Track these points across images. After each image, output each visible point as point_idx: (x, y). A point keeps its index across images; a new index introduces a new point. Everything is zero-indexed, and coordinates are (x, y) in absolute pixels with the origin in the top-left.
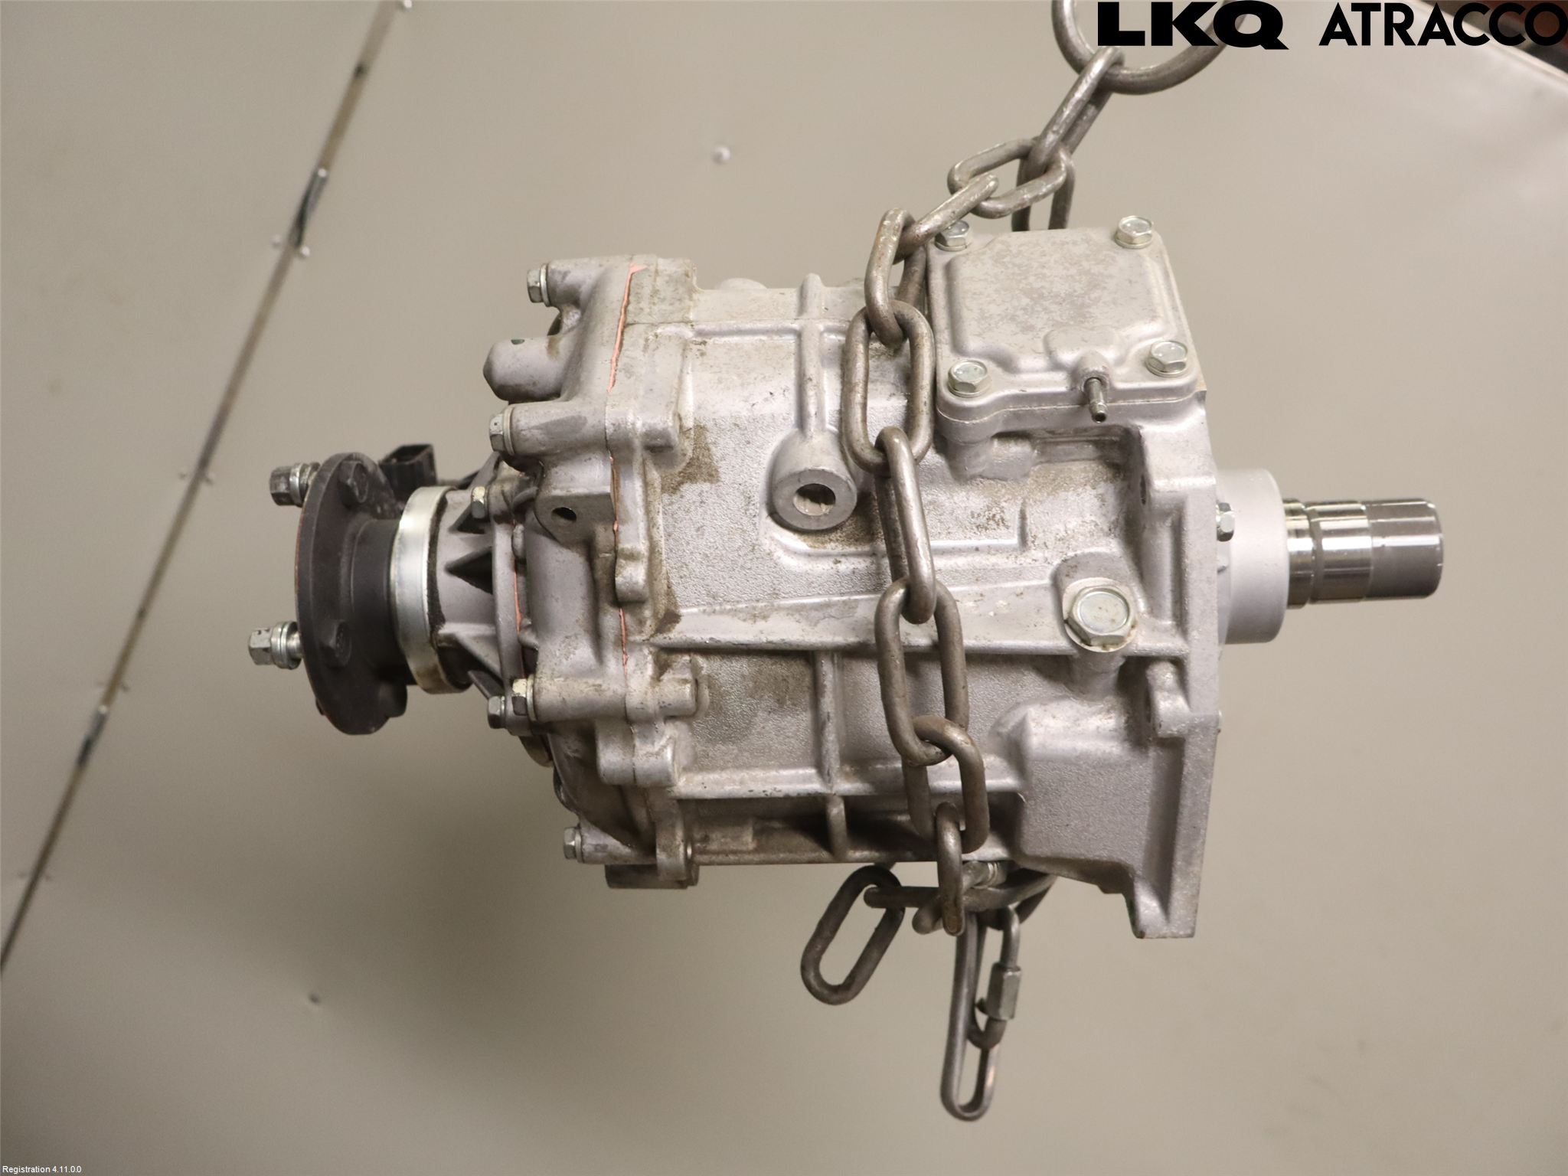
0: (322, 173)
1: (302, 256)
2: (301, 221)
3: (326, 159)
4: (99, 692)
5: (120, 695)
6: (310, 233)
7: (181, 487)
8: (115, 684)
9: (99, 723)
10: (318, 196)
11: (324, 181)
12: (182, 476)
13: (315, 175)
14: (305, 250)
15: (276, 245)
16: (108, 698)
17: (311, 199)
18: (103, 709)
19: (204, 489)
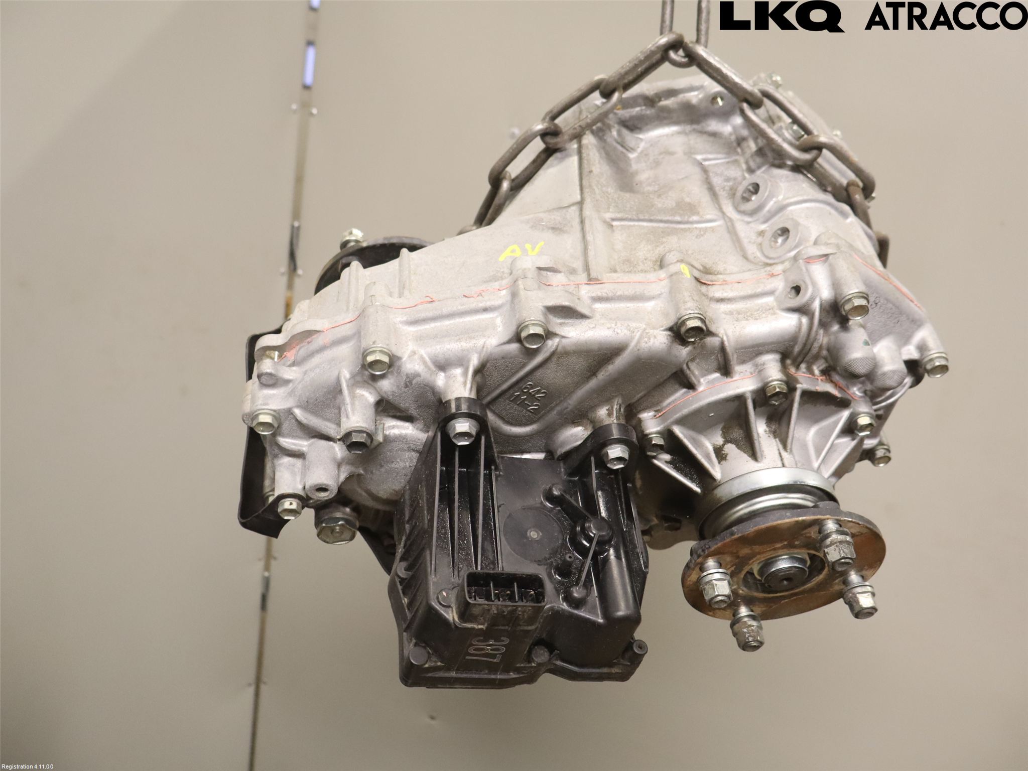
0: (296, 224)
1: (299, 276)
2: (292, 256)
3: (296, 214)
4: (261, 565)
5: (273, 563)
6: (300, 261)
8: (269, 557)
9: (267, 583)
10: (298, 237)
11: (298, 228)
13: (293, 227)
14: (300, 272)
15: (283, 274)
16: (267, 567)
17: (294, 242)
18: (266, 574)
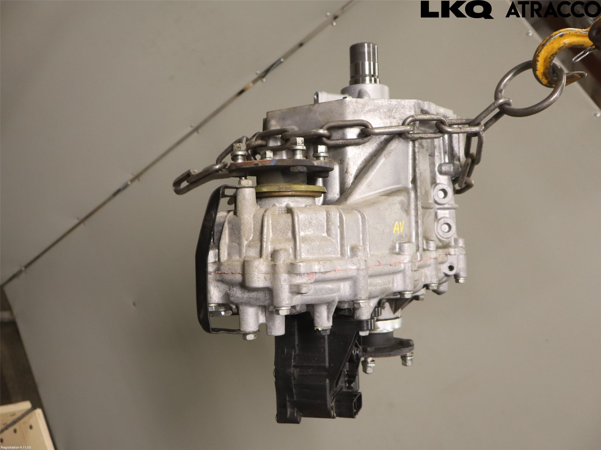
0: (282, 60)
1: (262, 81)
2: (267, 72)
3: (286, 56)
4: (131, 177)
5: (136, 182)
6: (268, 76)
7: (189, 129)
8: (137, 177)
9: (126, 186)
10: (278, 65)
11: (282, 62)
12: (192, 127)
13: (280, 59)
14: (264, 80)
15: (256, 75)
16: (132, 181)
17: (275, 66)
18: (129, 183)
19: (195, 134)
